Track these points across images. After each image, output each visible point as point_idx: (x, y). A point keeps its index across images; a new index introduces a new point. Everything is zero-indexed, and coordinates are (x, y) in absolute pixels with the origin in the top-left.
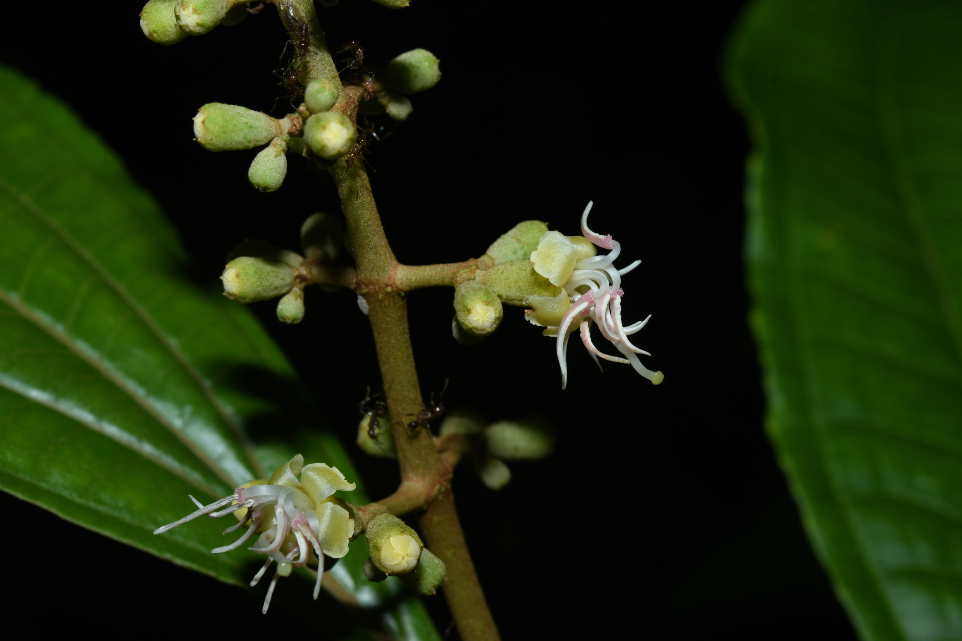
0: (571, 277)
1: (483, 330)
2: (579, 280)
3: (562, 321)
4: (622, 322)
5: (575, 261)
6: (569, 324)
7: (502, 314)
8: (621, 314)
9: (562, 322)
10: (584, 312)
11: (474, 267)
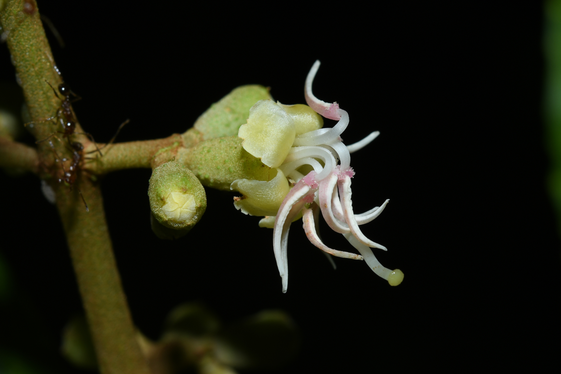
0: (289, 155)
1: (181, 223)
2: (299, 159)
3: (279, 210)
4: (353, 209)
5: (294, 136)
6: (288, 213)
7: (205, 203)
8: (352, 199)
9: (279, 212)
10: (305, 198)
11: (176, 145)
